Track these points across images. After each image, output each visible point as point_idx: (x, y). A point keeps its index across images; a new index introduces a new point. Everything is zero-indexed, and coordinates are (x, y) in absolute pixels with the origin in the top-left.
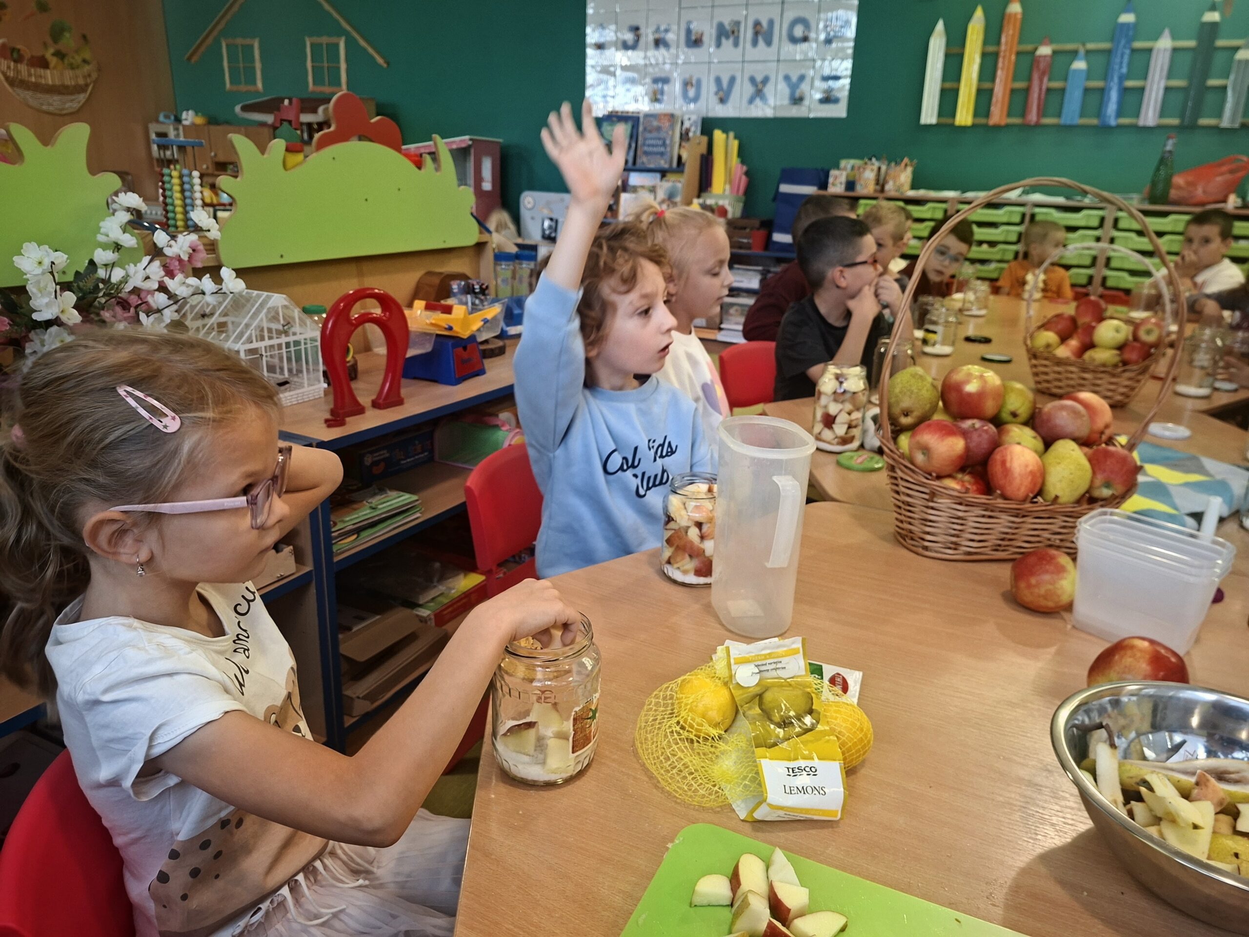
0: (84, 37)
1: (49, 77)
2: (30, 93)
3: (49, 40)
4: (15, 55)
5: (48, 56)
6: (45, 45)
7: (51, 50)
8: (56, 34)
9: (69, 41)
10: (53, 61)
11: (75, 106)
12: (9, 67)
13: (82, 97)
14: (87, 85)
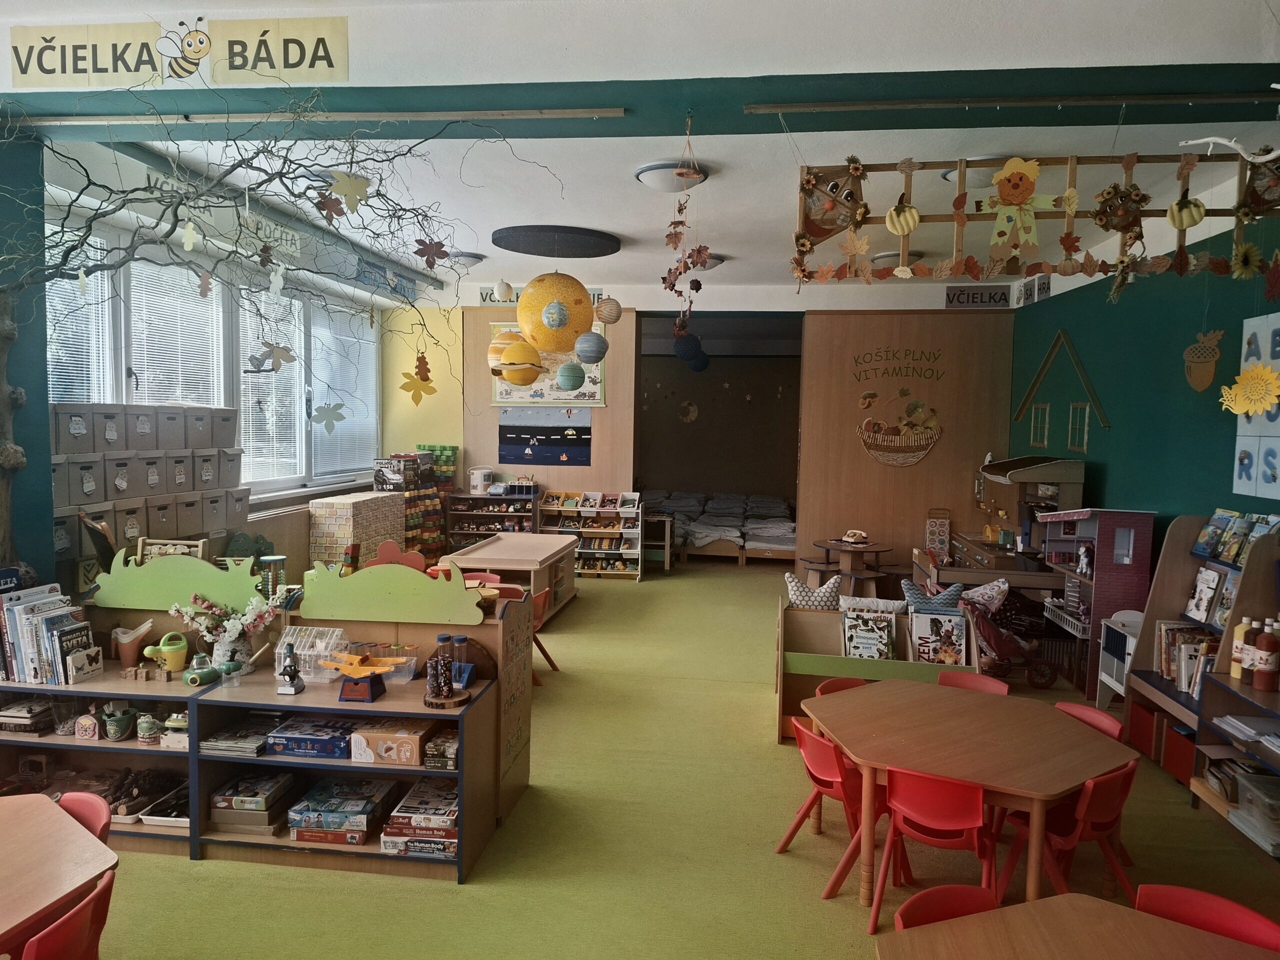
0: (933, 410)
1: (897, 441)
2: (881, 453)
3: (905, 415)
4: (876, 428)
5: (901, 426)
6: (900, 419)
7: (905, 422)
8: (911, 411)
9: (921, 414)
10: (904, 429)
11: (915, 460)
12: (869, 437)
13: (922, 454)
14: (928, 445)
